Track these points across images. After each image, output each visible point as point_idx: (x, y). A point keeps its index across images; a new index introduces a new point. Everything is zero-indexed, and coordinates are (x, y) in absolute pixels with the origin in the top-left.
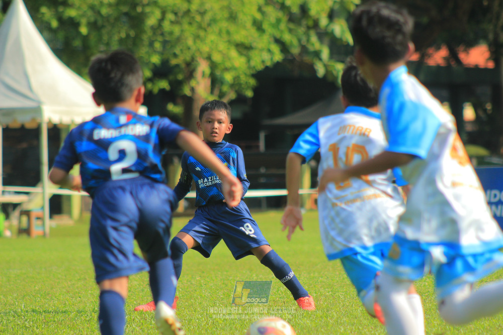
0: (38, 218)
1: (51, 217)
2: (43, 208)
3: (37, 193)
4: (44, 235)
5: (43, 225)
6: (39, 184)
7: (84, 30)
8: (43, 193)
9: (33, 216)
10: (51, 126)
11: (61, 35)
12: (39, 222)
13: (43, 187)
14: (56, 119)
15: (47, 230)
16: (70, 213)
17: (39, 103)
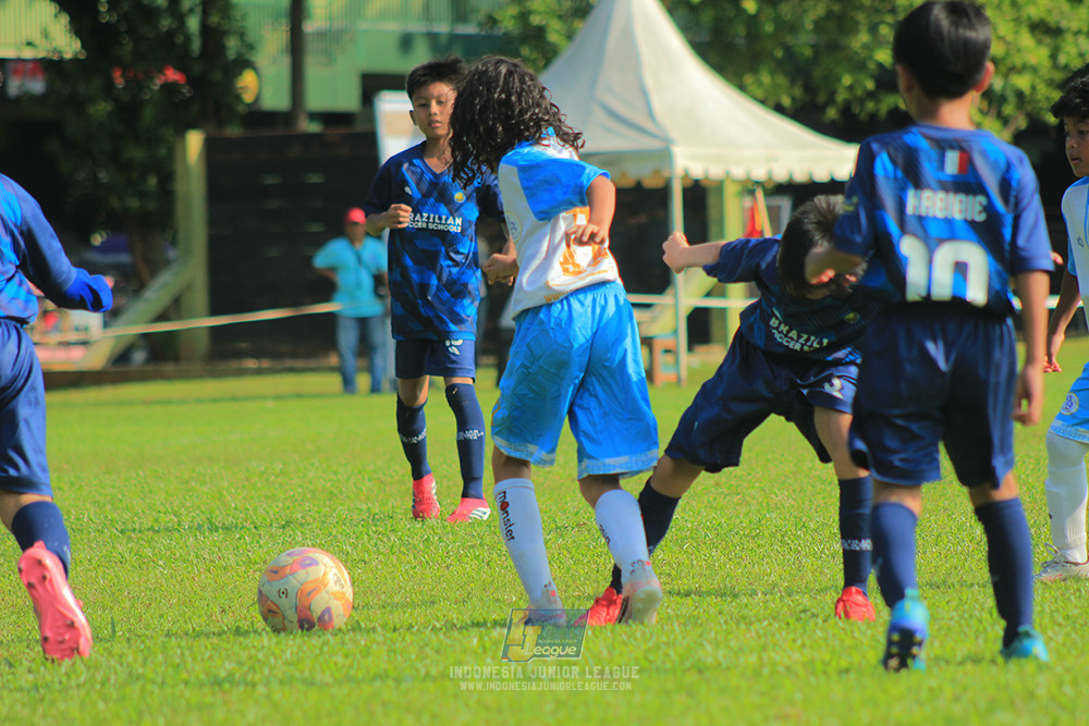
0: (667, 351)
1: (690, 348)
2: (676, 332)
3: (665, 306)
4: (679, 381)
5: (677, 362)
6: (669, 291)
7: (750, 5)
8: (676, 305)
9: (658, 346)
10: (689, 184)
11: (707, 16)
12: (669, 358)
13: (675, 296)
14: (697, 171)
15: (684, 373)
17: (668, 141)
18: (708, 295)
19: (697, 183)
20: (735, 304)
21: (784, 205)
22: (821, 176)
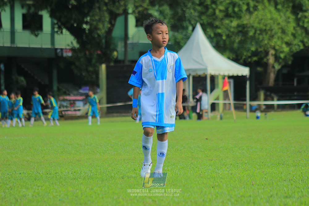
1: (211, 112)
7: (224, 38)
10: (211, 76)
11: (215, 40)
14: (213, 73)
15: (210, 117)
16: (218, 110)
17: (207, 67)
18: (215, 100)
20: (221, 102)
21: (232, 81)
22: (240, 74)
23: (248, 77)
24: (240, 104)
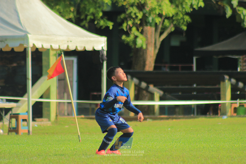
0: (24, 120)
2: (28, 112)
6: (26, 95)
8: (28, 101)
9: (20, 118)
10: (34, 50)
17: (26, 33)
18: (41, 97)
19: (37, 49)
20: (53, 101)
21: (74, 60)
22: (89, 48)
23: (105, 53)
24: (91, 104)
